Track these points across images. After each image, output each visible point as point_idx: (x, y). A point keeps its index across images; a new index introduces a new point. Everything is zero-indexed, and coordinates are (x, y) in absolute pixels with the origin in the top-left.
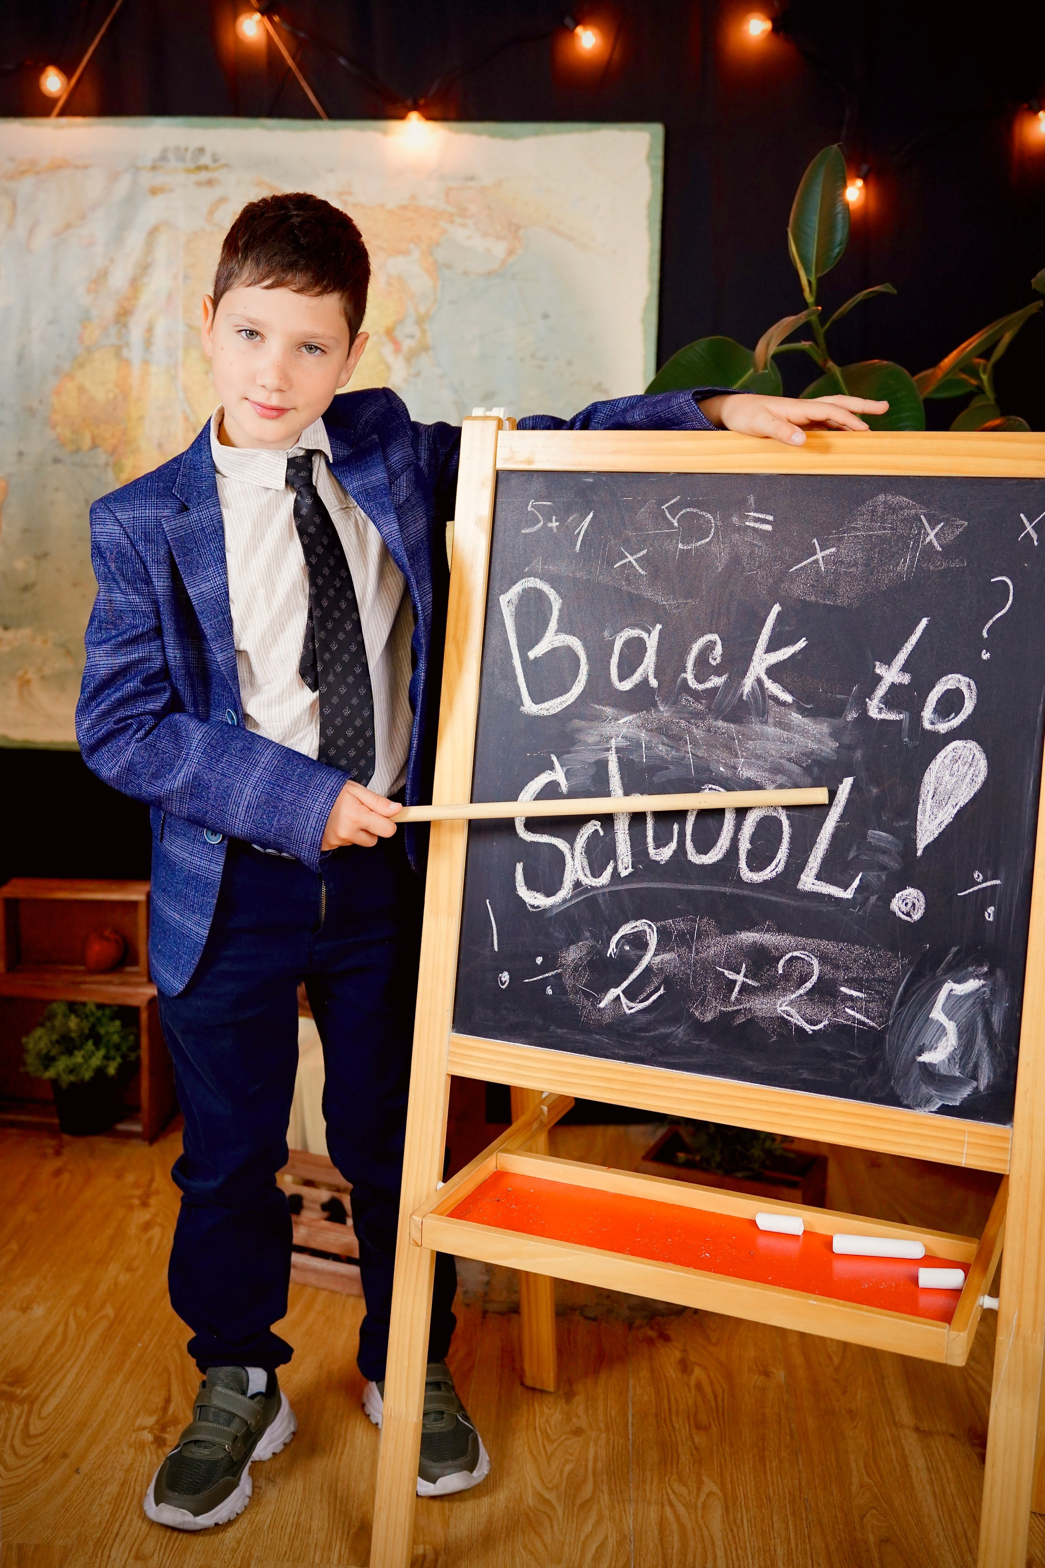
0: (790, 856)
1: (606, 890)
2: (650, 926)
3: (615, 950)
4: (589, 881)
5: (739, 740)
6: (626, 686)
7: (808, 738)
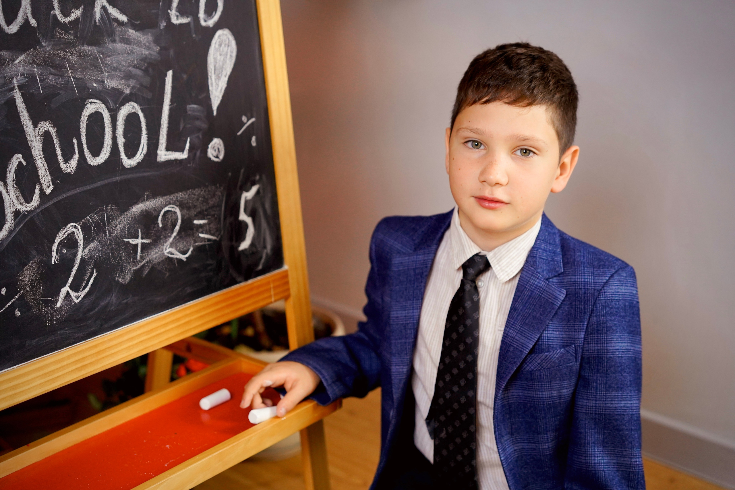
0: (149, 139)
1: (39, 211)
2: (75, 227)
3: (57, 257)
4: (24, 208)
5: (101, 58)
6: (13, 29)
7: (142, 47)
